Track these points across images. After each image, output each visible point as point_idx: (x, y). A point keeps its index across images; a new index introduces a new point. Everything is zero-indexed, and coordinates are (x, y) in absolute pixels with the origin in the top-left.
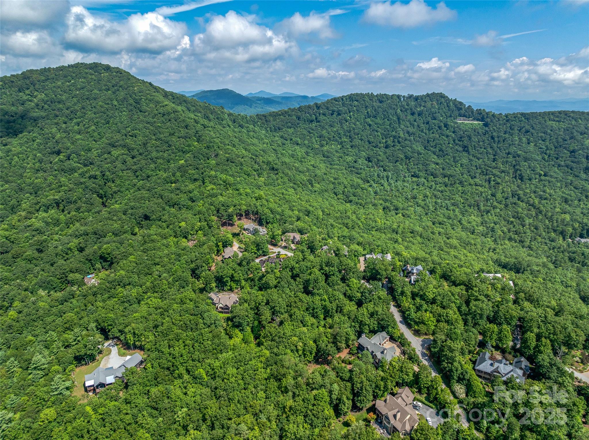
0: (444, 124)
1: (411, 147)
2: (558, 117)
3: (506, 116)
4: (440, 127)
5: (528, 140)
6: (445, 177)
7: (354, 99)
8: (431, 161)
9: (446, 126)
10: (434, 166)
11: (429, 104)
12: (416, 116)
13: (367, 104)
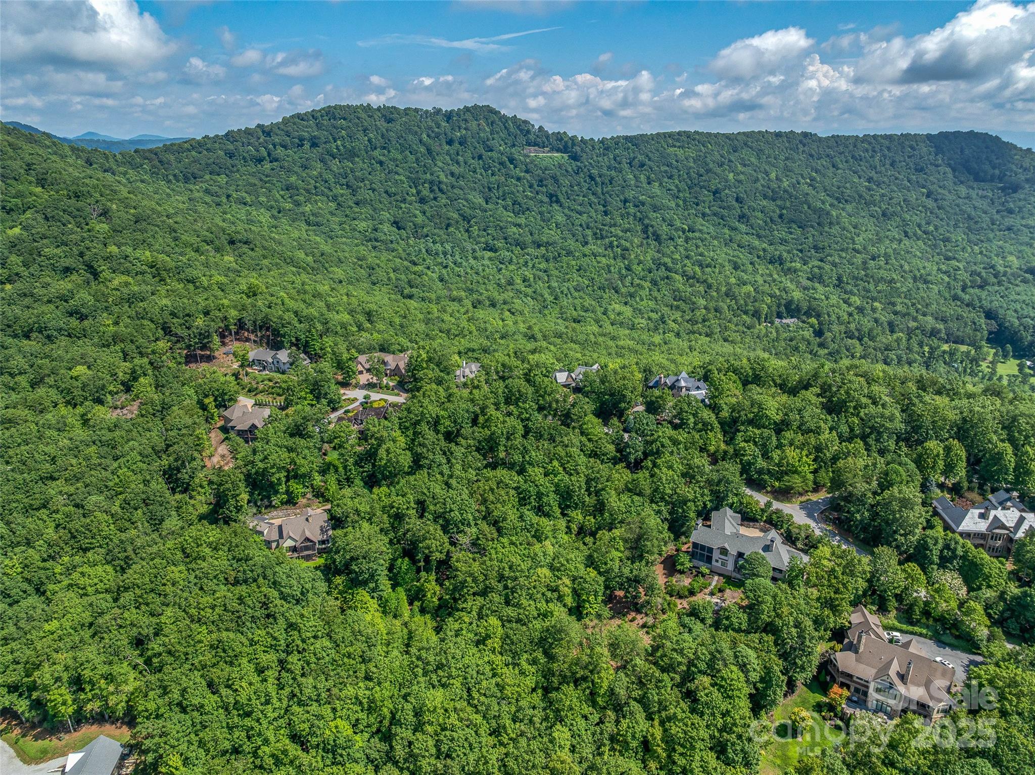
0: (508, 158)
1: (467, 200)
2: (678, 140)
3: (602, 142)
4: (502, 164)
5: (648, 178)
6: (539, 246)
7: (338, 116)
8: (507, 222)
9: (512, 160)
10: (514, 229)
11: (473, 125)
12: (457, 145)
13: (366, 124)
